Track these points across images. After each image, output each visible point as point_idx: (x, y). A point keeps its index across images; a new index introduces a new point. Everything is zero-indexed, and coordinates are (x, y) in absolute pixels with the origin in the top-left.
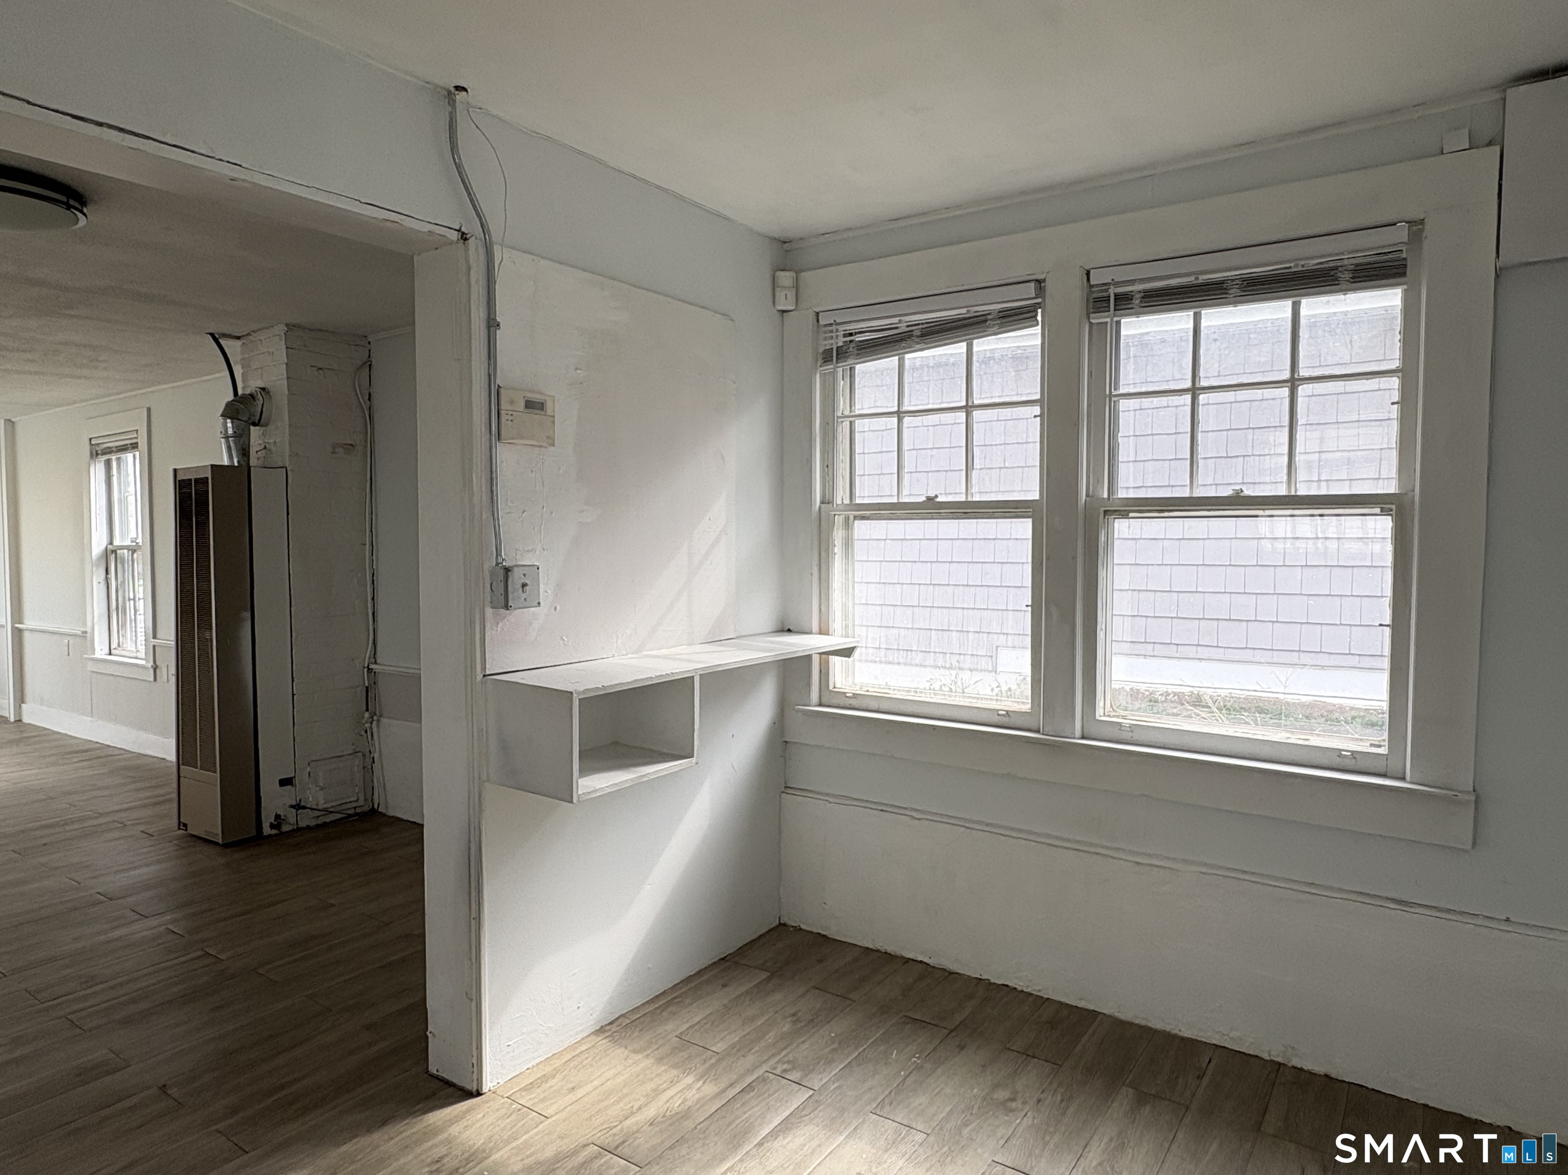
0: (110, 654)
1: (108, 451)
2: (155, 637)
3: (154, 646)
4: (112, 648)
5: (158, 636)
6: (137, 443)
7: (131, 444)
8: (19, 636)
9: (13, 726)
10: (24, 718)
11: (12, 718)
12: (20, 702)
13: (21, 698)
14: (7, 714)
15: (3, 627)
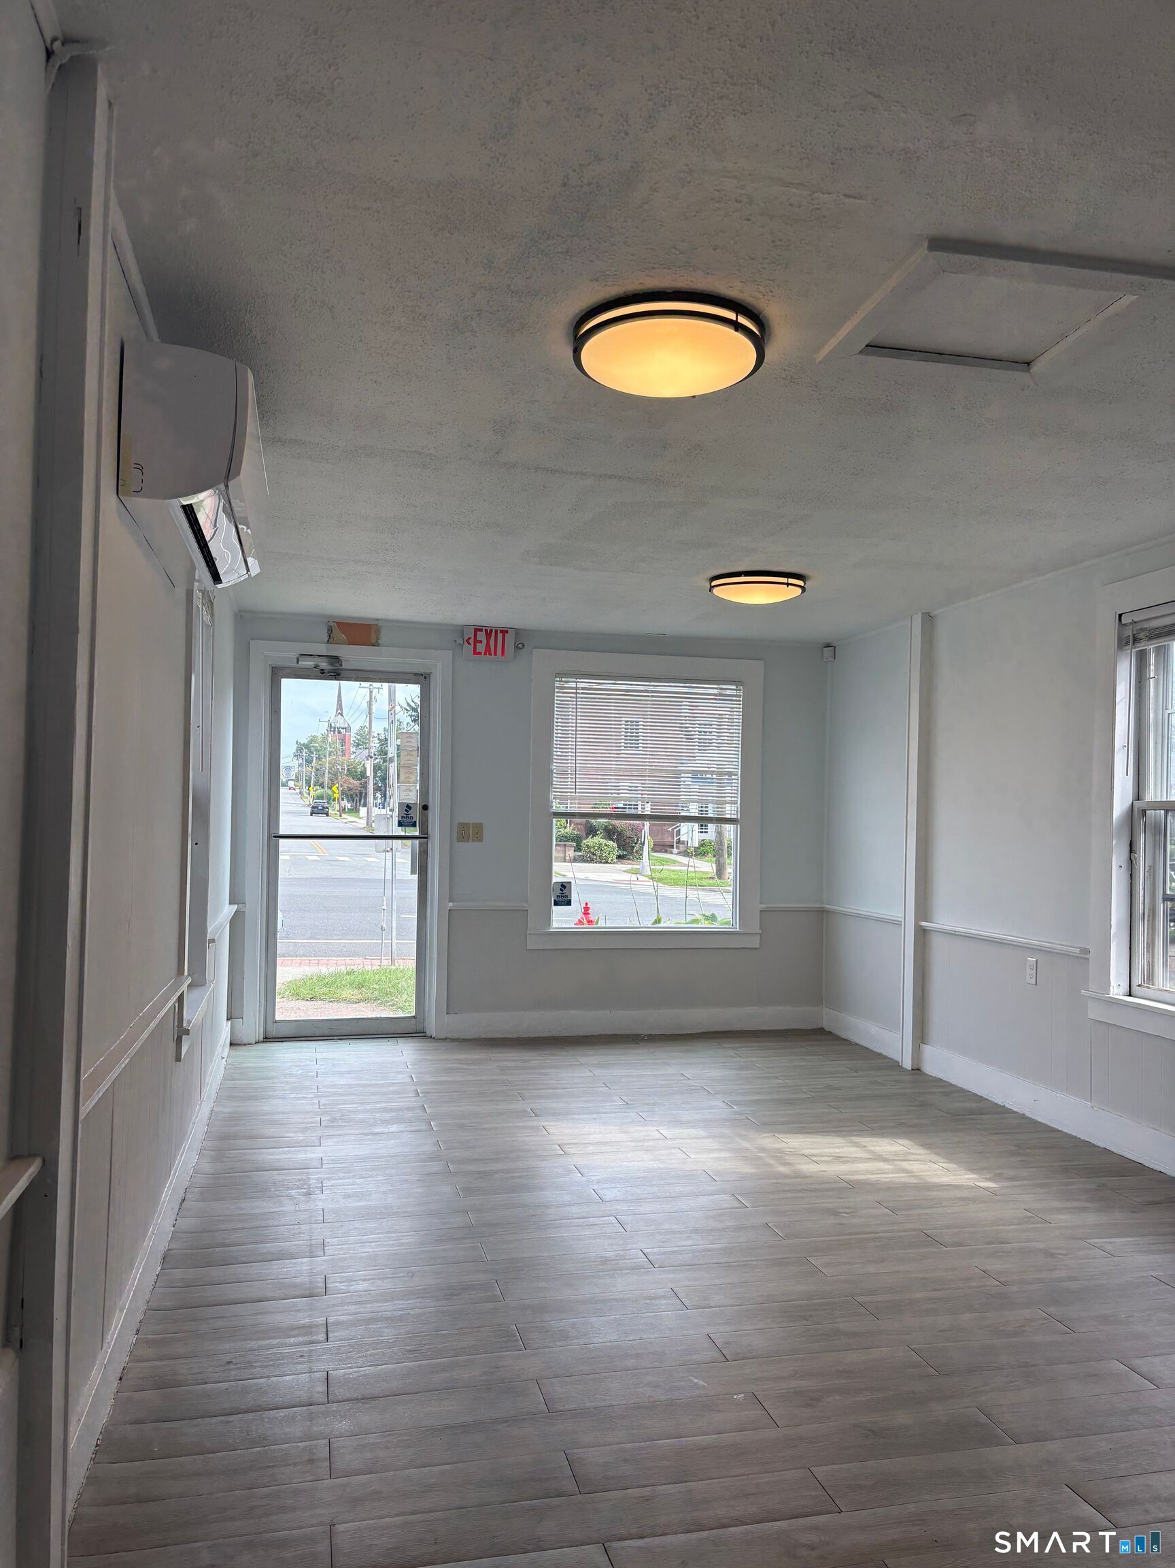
0: (1129, 994)
4: (1133, 985)
8: (922, 935)
9: (908, 1078)
10: (930, 1068)
11: (908, 1064)
12: (922, 1043)
13: (921, 1034)
14: (896, 1056)
15: (898, 924)
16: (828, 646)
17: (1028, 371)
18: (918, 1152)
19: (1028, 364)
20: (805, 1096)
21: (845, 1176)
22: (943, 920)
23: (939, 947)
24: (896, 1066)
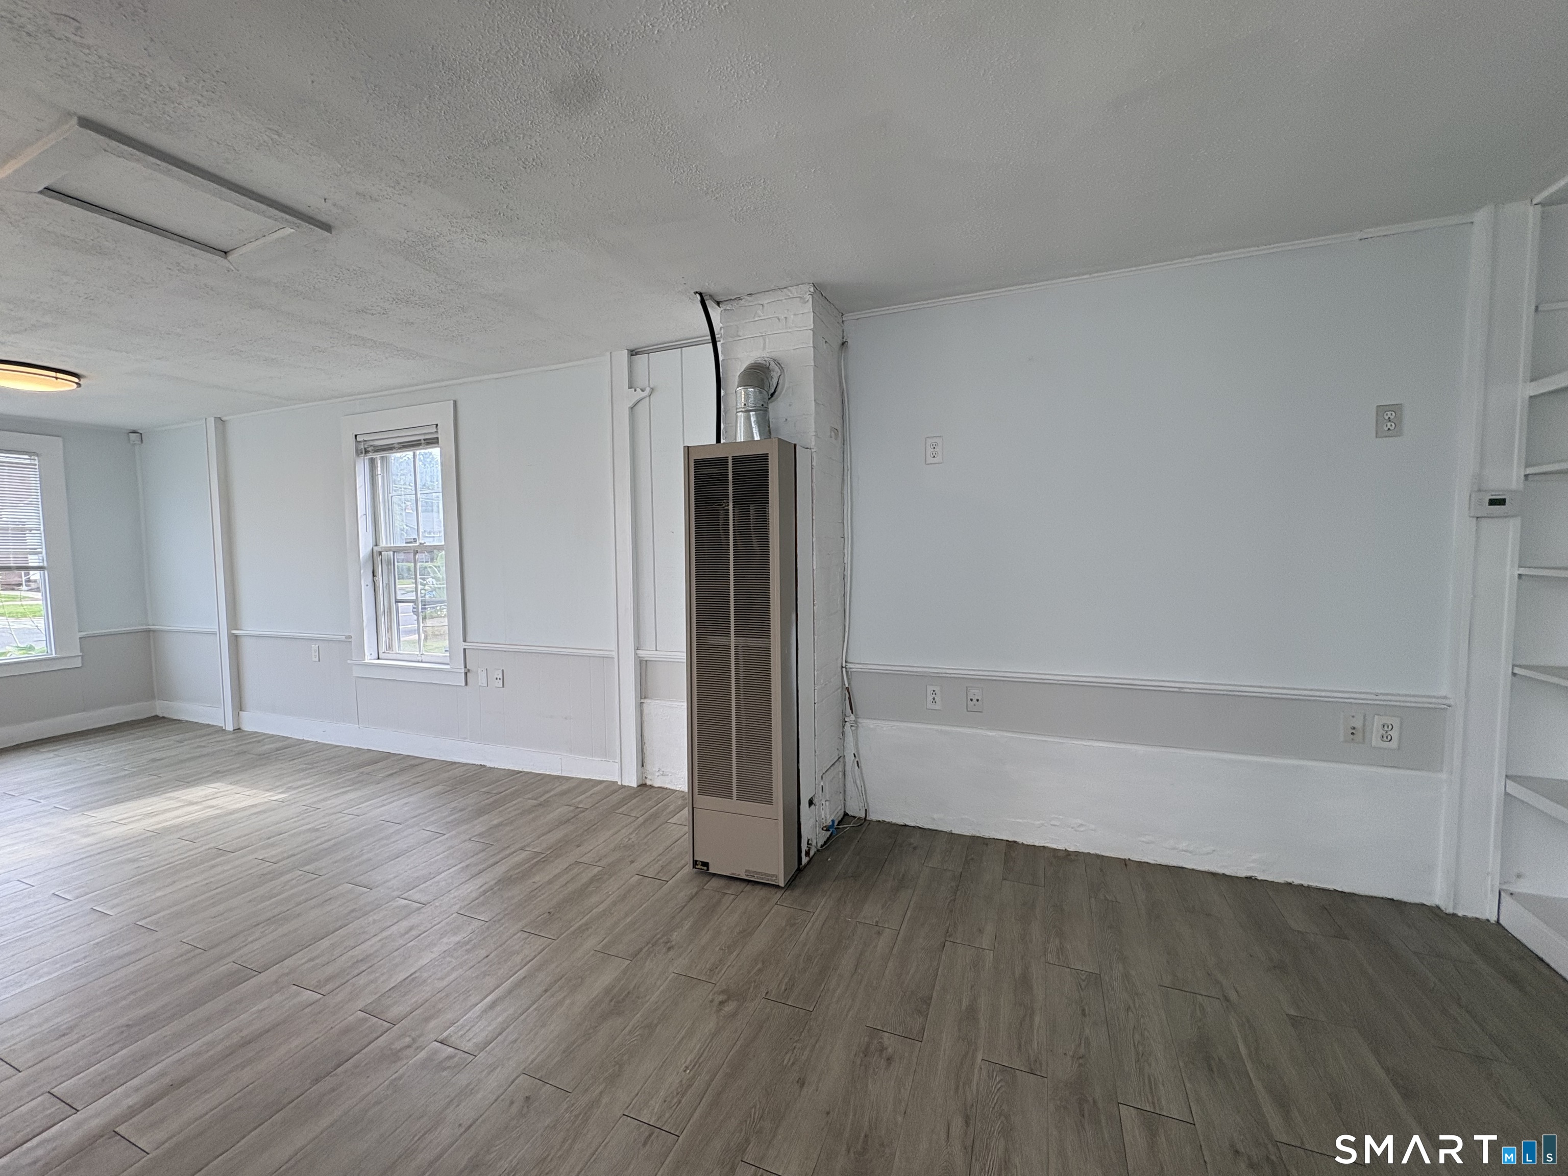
0: (378, 659)
1: (378, 449)
2: (465, 641)
3: (465, 650)
4: (380, 652)
5: (468, 640)
6: (437, 438)
7: (424, 440)
8: (235, 641)
9: (231, 736)
10: (247, 727)
11: (230, 728)
12: (241, 710)
13: (239, 705)
14: (219, 723)
15: (214, 634)
16: (134, 432)
17: (226, 258)
18: (228, 788)
19: (226, 253)
20: (127, 772)
21: (152, 827)
22: (249, 627)
23: (248, 647)
24: (221, 730)
